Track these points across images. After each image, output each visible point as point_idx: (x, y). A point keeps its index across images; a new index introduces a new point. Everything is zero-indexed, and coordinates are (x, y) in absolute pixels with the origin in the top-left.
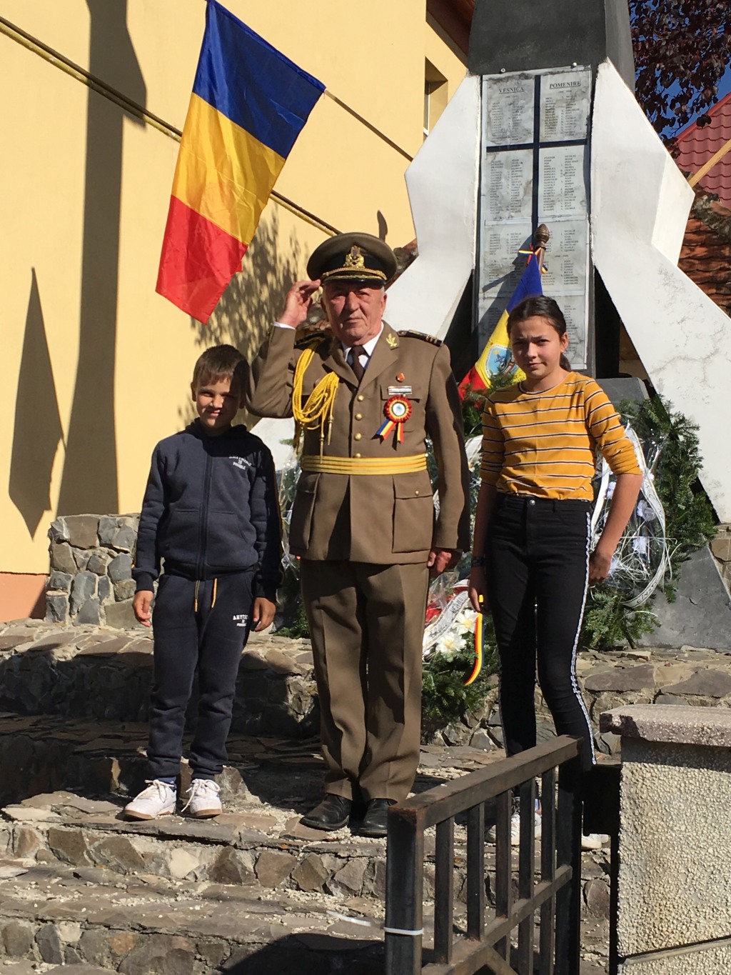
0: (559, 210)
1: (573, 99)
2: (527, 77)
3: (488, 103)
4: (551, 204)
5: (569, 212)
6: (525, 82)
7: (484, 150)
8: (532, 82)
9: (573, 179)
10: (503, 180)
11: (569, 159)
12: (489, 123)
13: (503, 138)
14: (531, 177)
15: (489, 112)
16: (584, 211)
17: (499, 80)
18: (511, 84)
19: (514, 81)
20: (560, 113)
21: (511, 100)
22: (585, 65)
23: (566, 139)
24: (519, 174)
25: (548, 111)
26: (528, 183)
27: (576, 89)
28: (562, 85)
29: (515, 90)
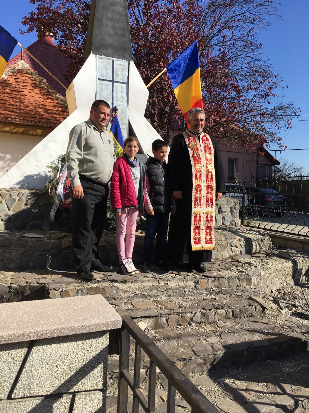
0: (119, 102)
1: (123, 70)
2: (110, 59)
3: (98, 64)
4: (117, 100)
5: (122, 103)
6: (109, 61)
7: (97, 79)
8: (111, 61)
9: (123, 94)
10: (103, 90)
11: (122, 87)
12: (98, 71)
13: (103, 77)
14: (111, 91)
15: (99, 67)
16: (127, 105)
17: (101, 58)
18: (105, 60)
19: (106, 60)
20: (119, 73)
21: (105, 66)
22: (127, 60)
23: (121, 81)
24: (108, 89)
25: (116, 72)
26: (110, 93)
27: (124, 67)
28: (120, 65)
29: (106, 62)
